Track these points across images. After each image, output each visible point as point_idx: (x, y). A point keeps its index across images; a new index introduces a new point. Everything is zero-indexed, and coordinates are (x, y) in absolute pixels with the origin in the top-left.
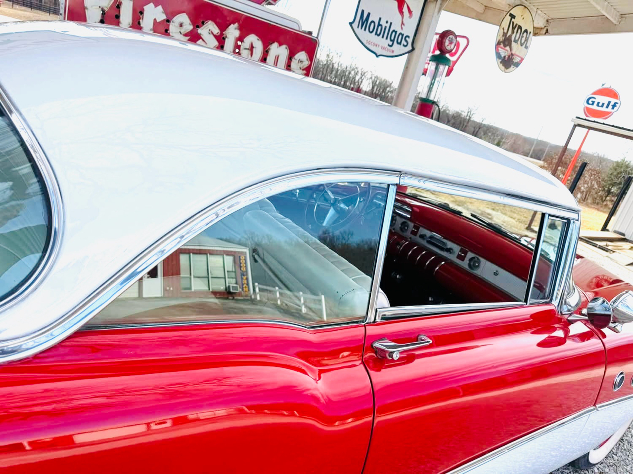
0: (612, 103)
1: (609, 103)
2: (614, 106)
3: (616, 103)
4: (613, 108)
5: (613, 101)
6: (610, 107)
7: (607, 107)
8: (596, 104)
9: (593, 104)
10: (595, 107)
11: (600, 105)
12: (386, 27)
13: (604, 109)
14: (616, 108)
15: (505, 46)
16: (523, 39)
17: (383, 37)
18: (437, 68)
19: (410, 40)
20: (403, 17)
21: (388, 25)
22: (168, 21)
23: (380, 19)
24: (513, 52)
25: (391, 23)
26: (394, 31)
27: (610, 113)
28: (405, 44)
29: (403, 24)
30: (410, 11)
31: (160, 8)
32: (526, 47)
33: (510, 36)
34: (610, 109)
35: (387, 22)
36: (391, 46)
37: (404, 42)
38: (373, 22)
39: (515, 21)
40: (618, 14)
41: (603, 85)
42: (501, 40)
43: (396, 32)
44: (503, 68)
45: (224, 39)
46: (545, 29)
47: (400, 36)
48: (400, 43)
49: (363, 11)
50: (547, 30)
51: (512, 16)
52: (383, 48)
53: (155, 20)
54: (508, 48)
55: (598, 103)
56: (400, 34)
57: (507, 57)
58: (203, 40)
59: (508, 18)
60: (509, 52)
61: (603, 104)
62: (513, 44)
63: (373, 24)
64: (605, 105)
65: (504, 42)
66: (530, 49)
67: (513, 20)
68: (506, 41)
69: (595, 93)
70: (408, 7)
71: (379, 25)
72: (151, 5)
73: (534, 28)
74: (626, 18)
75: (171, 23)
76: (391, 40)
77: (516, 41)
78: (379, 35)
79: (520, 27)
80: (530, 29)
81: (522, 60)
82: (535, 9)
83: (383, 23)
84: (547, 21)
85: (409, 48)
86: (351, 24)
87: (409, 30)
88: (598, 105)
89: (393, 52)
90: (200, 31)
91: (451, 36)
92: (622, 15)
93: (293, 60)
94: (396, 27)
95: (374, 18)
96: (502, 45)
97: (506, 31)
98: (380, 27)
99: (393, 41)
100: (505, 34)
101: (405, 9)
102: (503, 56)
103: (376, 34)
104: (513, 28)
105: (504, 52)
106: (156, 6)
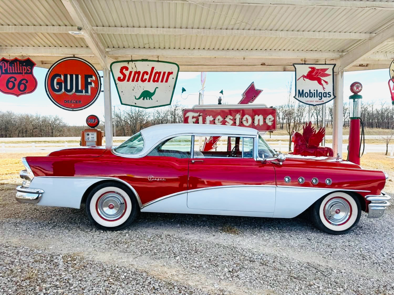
18: (354, 101)
20: (323, 86)
22: (214, 120)
23: (310, 90)
25: (317, 90)
26: (320, 93)
28: (329, 96)
29: (324, 88)
35: (314, 90)
36: (321, 99)
38: (306, 93)
45: (235, 120)
48: (325, 97)
52: (317, 101)
53: (210, 120)
56: (324, 93)
58: (228, 123)
71: (310, 93)
72: (208, 116)
78: (312, 97)
83: (312, 91)
85: (333, 97)
89: (323, 101)
90: (226, 120)
93: (266, 119)
94: (321, 91)
95: (306, 91)
99: (321, 97)
101: (323, 82)
103: (310, 97)
106: (210, 116)
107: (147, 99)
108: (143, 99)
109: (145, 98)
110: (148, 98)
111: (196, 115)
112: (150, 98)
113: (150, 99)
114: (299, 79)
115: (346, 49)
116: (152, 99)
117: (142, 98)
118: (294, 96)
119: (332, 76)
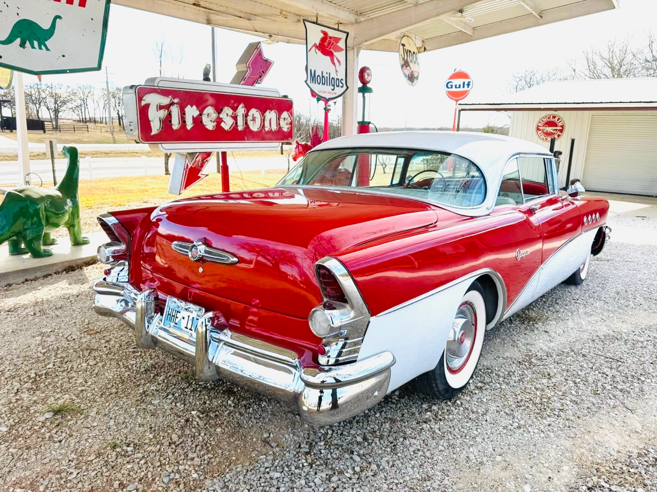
0: (466, 83)
1: (464, 83)
2: (468, 85)
3: (469, 82)
4: (468, 87)
5: (466, 81)
6: (466, 86)
7: (464, 87)
8: (454, 86)
9: (452, 87)
10: (454, 89)
11: (458, 86)
12: (327, 77)
13: (462, 89)
14: (470, 86)
15: (406, 67)
16: (415, 58)
17: (327, 85)
18: (364, 97)
19: (344, 82)
20: (335, 67)
21: (328, 75)
22: (201, 114)
23: (322, 72)
24: (412, 70)
25: (330, 73)
26: (332, 78)
27: (467, 91)
28: (342, 85)
29: (336, 71)
30: (339, 61)
31: (194, 107)
32: (418, 64)
33: (407, 59)
34: (466, 88)
35: (327, 73)
36: (333, 90)
37: (341, 85)
38: (318, 76)
39: (407, 47)
40: (471, 28)
41: (455, 70)
42: (403, 63)
43: (334, 79)
44: (410, 83)
45: (236, 117)
46: (423, 48)
47: (338, 81)
48: (338, 86)
49: (311, 70)
50: (425, 48)
51: (403, 45)
52: (330, 93)
53: (193, 116)
54: (408, 68)
55: (456, 85)
56: (337, 79)
57: (410, 74)
58: (224, 122)
59: (401, 47)
60: (411, 71)
61: (460, 85)
62: (410, 64)
63: (319, 77)
64: (462, 86)
65: (405, 64)
66: (420, 65)
67: (405, 47)
68: (406, 64)
69: (451, 78)
70: (337, 58)
71: (323, 77)
72: (189, 106)
73: (417, 48)
74: (477, 29)
75: (203, 115)
76: (332, 85)
77: (411, 62)
78: (324, 84)
79: (410, 51)
80: (416, 51)
81: (418, 73)
82: (414, 36)
83: (325, 75)
84: (423, 41)
85: (345, 87)
86: (306, 82)
87: (342, 76)
88: (456, 87)
89: (336, 93)
90: (221, 116)
91: (367, 71)
92: (474, 29)
93: (280, 119)
94: (333, 75)
95: (318, 73)
96: (405, 67)
97: (403, 56)
98: (324, 79)
99: (334, 86)
100: (404, 59)
101: (336, 61)
102: (407, 75)
103: (322, 84)
104: (407, 53)
105: (407, 72)
106: (192, 106)
107: (33, 47)
108: (21, 46)
109: (28, 42)
110: (36, 43)
111: (166, 101)
112: (42, 43)
113: (43, 47)
114: (310, 50)
115: (364, 13)
116: (47, 49)
117: (18, 40)
118: (305, 79)
119: (345, 51)
